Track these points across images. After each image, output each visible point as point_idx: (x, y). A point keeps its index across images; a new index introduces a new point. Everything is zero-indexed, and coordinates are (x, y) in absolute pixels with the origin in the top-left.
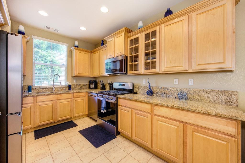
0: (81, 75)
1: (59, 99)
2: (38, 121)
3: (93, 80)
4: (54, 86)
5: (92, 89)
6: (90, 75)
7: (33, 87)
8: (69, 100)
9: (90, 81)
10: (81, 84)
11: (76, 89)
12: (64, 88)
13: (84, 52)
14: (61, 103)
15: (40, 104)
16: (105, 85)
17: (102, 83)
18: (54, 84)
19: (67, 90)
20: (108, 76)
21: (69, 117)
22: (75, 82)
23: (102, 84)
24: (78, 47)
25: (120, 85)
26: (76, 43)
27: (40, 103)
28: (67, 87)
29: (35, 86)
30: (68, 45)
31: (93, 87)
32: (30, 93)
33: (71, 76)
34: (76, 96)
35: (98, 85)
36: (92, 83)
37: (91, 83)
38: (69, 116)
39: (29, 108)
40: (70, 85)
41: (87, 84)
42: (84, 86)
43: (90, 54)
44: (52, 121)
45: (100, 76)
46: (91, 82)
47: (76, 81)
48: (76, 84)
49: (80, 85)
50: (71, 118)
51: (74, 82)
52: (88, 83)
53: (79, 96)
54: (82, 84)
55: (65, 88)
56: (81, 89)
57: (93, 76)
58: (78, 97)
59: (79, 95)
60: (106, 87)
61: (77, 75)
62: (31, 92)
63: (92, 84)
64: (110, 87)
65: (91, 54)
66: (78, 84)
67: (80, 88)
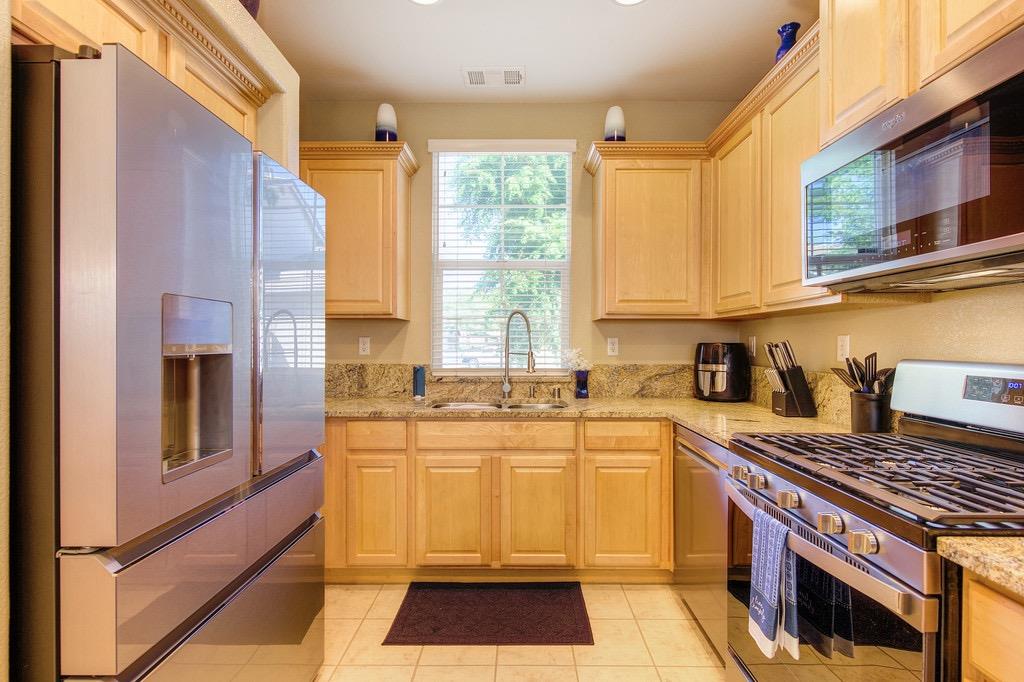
0: (638, 310)
1: (509, 444)
2: (421, 542)
3: (721, 337)
4: (507, 370)
5: (714, 398)
6: (695, 310)
7: (434, 374)
8: (562, 457)
9: (700, 345)
10: (644, 363)
11: (618, 392)
12: (552, 383)
13: (657, 163)
14: (518, 470)
15: (428, 458)
16: (816, 380)
17: (782, 364)
18: (507, 363)
19: (568, 396)
20: (838, 299)
21: (560, 558)
22: (610, 353)
23: (781, 374)
24: (621, 139)
25: (976, 388)
26: (615, 120)
27: (431, 457)
28: (568, 379)
29: (444, 367)
30: (572, 144)
31: (721, 385)
32: (418, 398)
33: (589, 319)
34: (599, 438)
35: (757, 372)
36: (716, 362)
37: (705, 362)
38: (558, 552)
39: (390, 470)
40: (582, 368)
41: (683, 368)
42: (661, 375)
43: (695, 164)
44: (476, 558)
45: (764, 310)
46: (706, 354)
47: (616, 346)
48: (615, 363)
49: (636, 369)
50: (570, 569)
51: (606, 351)
52: (692, 362)
53: (619, 440)
54: (651, 363)
55: (559, 386)
56: (642, 394)
57: (719, 309)
58: (612, 445)
59: (620, 434)
60: (819, 399)
61: (613, 310)
62: (423, 395)
63: (714, 367)
64: (861, 399)
65: (705, 164)
66: (628, 363)
67: (643, 389)
